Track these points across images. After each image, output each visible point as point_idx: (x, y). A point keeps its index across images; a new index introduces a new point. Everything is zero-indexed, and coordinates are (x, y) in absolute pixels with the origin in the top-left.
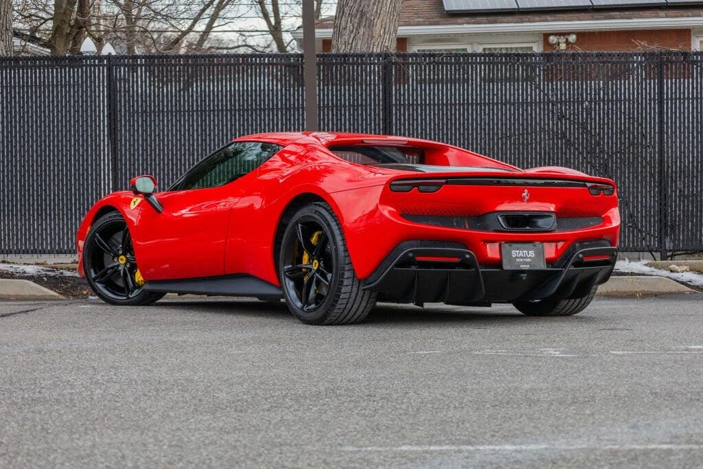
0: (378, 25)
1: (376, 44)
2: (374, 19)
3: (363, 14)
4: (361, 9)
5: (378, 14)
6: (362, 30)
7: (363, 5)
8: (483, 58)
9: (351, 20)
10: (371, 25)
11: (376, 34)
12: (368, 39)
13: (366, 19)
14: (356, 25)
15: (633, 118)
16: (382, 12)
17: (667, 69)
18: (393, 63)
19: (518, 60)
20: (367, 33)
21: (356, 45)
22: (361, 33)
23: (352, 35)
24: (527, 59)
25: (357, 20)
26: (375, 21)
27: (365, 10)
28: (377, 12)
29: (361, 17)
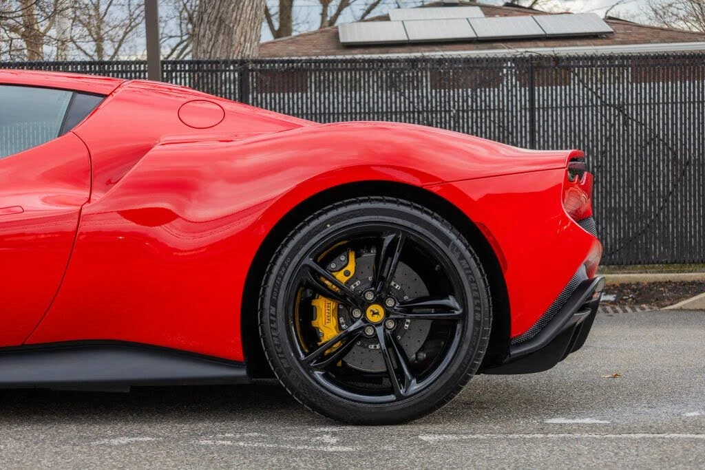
0: (238, 32)
1: (237, 52)
2: (233, 26)
3: (222, 21)
4: (219, 15)
5: (237, 21)
6: (221, 38)
7: (221, 11)
8: (344, 64)
9: (210, 28)
10: (230, 33)
11: (235, 43)
12: (227, 47)
13: (225, 27)
14: (214, 33)
15: (503, 127)
16: (242, 19)
17: (539, 74)
18: (250, 70)
19: (382, 66)
20: (226, 41)
21: (216, 53)
22: (220, 41)
23: (211, 43)
24: (391, 65)
25: (215, 28)
26: (235, 28)
27: (224, 16)
28: (236, 18)
29: (220, 25)
